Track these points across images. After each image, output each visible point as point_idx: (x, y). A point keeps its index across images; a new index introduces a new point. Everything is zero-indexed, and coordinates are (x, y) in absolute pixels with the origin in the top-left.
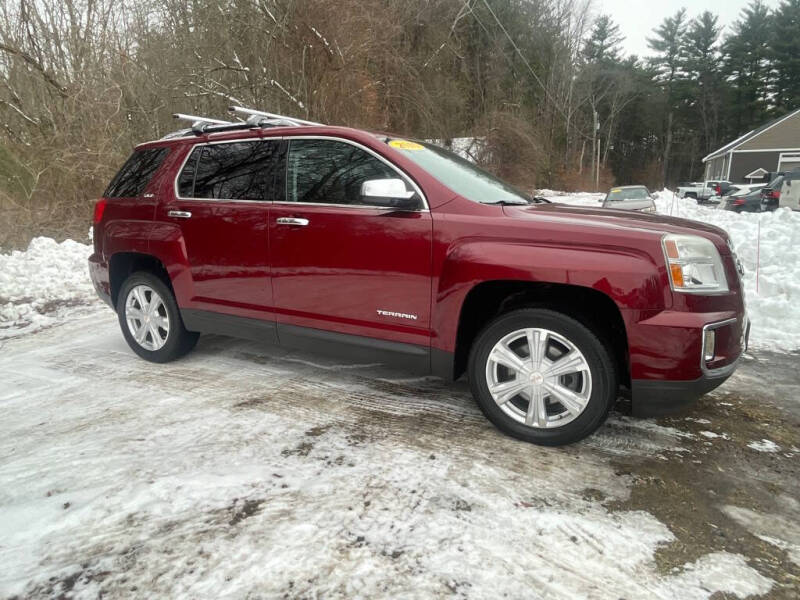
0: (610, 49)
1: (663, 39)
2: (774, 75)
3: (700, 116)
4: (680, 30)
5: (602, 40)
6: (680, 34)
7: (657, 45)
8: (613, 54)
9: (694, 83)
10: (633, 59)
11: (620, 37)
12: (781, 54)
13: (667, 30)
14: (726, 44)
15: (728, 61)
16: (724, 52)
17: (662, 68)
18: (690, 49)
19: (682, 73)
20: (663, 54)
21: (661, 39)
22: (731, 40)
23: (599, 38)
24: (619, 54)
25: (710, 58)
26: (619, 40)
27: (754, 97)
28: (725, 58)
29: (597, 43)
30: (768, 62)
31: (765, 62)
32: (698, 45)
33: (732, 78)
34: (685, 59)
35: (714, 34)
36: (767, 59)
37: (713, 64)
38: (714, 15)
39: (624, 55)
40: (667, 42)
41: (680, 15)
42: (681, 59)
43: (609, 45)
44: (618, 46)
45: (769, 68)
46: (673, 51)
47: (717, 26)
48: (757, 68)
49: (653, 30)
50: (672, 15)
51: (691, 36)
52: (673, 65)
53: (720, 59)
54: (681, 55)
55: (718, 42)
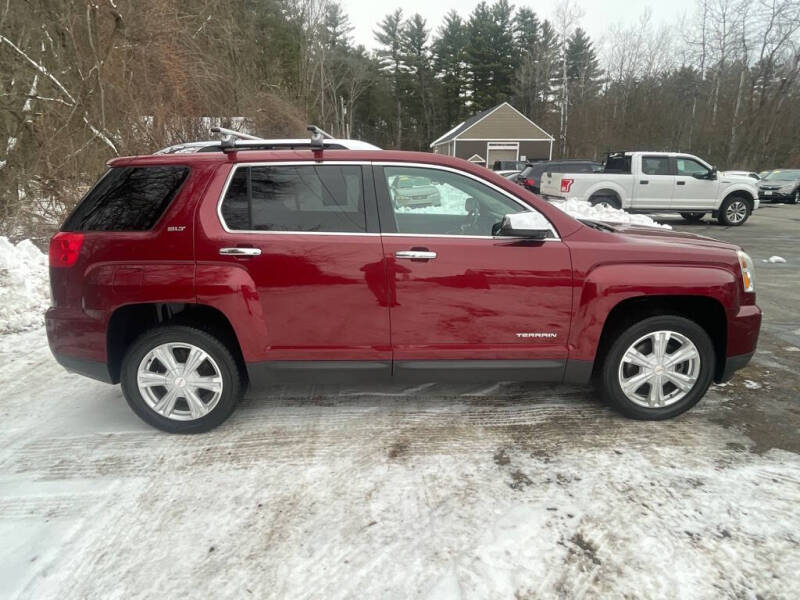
0: (341, 37)
1: (386, 34)
2: (470, 76)
3: (421, 106)
4: (399, 28)
5: (334, 27)
6: (400, 32)
7: (383, 39)
8: (344, 42)
9: (413, 76)
10: (361, 48)
11: (351, 26)
12: (473, 59)
13: (389, 26)
14: (434, 45)
15: (437, 60)
16: (434, 52)
17: (388, 61)
18: (408, 46)
19: (404, 67)
20: (388, 48)
21: (385, 34)
22: (438, 42)
23: (331, 25)
24: (349, 43)
25: (424, 56)
26: (349, 29)
27: (458, 92)
28: (435, 57)
29: (330, 29)
30: (465, 65)
31: (463, 65)
32: (413, 42)
33: (441, 75)
34: (405, 54)
35: (424, 35)
36: (465, 62)
37: (426, 61)
38: (423, 18)
39: (354, 44)
40: (390, 37)
41: (398, 14)
42: (402, 54)
43: (341, 33)
44: (348, 35)
45: (466, 70)
46: (396, 46)
47: (425, 28)
48: (458, 70)
49: (378, 24)
50: (392, 13)
51: (407, 33)
52: (397, 59)
53: (431, 58)
54: (402, 51)
55: (429, 43)
